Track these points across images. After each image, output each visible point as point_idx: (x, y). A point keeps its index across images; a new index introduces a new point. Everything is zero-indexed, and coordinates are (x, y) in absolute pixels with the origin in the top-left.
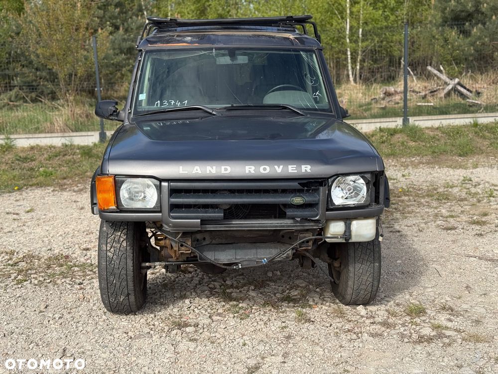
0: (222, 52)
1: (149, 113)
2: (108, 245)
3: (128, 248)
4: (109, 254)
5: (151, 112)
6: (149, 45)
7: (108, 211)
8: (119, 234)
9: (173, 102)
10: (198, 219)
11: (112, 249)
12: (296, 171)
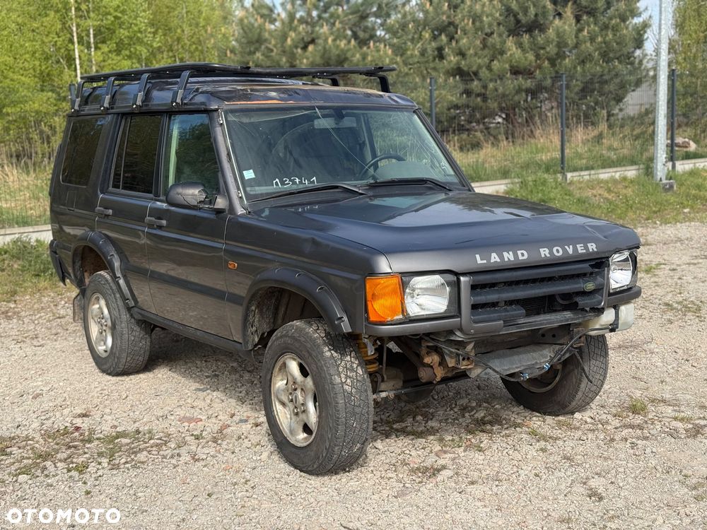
0: (326, 112)
1: (273, 196)
2: (343, 376)
3: (365, 376)
4: (346, 387)
5: (276, 195)
6: (227, 103)
7: (393, 322)
8: (348, 358)
9: (297, 180)
10: (500, 320)
11: (348, 381)
12: (585, 251)
